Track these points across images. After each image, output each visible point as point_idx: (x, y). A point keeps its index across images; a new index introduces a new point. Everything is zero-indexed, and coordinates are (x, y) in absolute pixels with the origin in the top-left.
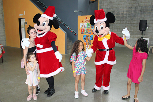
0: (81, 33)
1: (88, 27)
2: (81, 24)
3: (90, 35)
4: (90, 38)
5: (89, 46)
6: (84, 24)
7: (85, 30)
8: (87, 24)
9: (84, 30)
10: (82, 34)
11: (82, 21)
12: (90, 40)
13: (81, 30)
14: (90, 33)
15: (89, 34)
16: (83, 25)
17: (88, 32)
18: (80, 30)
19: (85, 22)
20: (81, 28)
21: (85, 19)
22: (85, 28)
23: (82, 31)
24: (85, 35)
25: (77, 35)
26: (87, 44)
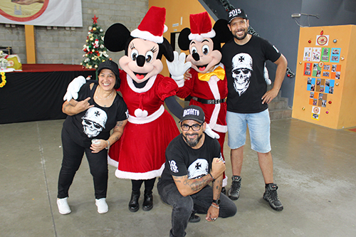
0: (305, 74)
1: (323, 58)
2: (306, 50)
3: (327, 80)
4: (325, 87)
5: (319, 108)
6: (314, 49)
7: (315, 66)
8: (321, 50)
9: (311, 66)
10: (307, 77)
11: (310, 42)
12: (324, 93)
13: (305, 64)
14: (326, 75)
15: (324, 78)
16: (310, 51)
17: (323, 72)
18: (303, 64)
19: (317, 44)
20: (305, 59)
21: (318, 37)
22: (315, 60)
23: (306, 68)
24: (314, 79)
25: (294, 76)
26: (315, 104)
